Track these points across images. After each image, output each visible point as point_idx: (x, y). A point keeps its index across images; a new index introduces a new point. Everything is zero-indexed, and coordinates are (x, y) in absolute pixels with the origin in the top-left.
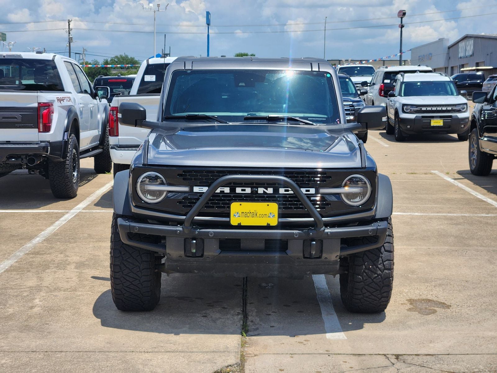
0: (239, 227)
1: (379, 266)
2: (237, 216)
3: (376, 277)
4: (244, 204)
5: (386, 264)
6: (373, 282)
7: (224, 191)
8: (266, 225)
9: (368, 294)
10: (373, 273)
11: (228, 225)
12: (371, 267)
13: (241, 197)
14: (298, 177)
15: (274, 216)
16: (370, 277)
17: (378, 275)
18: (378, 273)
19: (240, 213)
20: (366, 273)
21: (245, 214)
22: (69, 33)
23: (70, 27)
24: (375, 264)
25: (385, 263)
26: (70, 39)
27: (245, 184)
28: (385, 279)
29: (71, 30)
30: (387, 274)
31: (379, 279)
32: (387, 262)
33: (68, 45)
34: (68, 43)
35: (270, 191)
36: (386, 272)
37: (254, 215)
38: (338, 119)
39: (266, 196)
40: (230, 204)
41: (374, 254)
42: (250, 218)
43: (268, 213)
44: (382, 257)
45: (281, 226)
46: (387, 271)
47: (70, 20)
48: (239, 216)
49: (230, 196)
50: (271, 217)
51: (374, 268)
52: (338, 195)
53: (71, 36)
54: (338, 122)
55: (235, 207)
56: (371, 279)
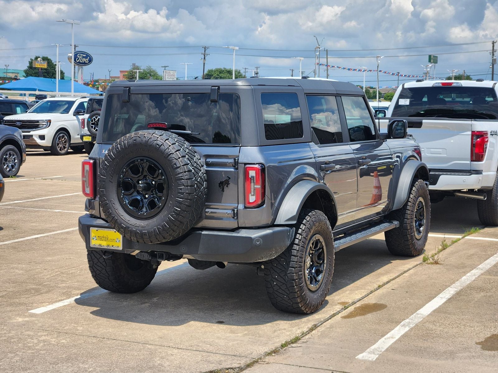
22: (493, 55)
23: (495, 49)
26: (494, 61)
29: (495, 52)
33: (491, 67)
34: (492, 65)
47: (495, 41)
53: (494, 58)
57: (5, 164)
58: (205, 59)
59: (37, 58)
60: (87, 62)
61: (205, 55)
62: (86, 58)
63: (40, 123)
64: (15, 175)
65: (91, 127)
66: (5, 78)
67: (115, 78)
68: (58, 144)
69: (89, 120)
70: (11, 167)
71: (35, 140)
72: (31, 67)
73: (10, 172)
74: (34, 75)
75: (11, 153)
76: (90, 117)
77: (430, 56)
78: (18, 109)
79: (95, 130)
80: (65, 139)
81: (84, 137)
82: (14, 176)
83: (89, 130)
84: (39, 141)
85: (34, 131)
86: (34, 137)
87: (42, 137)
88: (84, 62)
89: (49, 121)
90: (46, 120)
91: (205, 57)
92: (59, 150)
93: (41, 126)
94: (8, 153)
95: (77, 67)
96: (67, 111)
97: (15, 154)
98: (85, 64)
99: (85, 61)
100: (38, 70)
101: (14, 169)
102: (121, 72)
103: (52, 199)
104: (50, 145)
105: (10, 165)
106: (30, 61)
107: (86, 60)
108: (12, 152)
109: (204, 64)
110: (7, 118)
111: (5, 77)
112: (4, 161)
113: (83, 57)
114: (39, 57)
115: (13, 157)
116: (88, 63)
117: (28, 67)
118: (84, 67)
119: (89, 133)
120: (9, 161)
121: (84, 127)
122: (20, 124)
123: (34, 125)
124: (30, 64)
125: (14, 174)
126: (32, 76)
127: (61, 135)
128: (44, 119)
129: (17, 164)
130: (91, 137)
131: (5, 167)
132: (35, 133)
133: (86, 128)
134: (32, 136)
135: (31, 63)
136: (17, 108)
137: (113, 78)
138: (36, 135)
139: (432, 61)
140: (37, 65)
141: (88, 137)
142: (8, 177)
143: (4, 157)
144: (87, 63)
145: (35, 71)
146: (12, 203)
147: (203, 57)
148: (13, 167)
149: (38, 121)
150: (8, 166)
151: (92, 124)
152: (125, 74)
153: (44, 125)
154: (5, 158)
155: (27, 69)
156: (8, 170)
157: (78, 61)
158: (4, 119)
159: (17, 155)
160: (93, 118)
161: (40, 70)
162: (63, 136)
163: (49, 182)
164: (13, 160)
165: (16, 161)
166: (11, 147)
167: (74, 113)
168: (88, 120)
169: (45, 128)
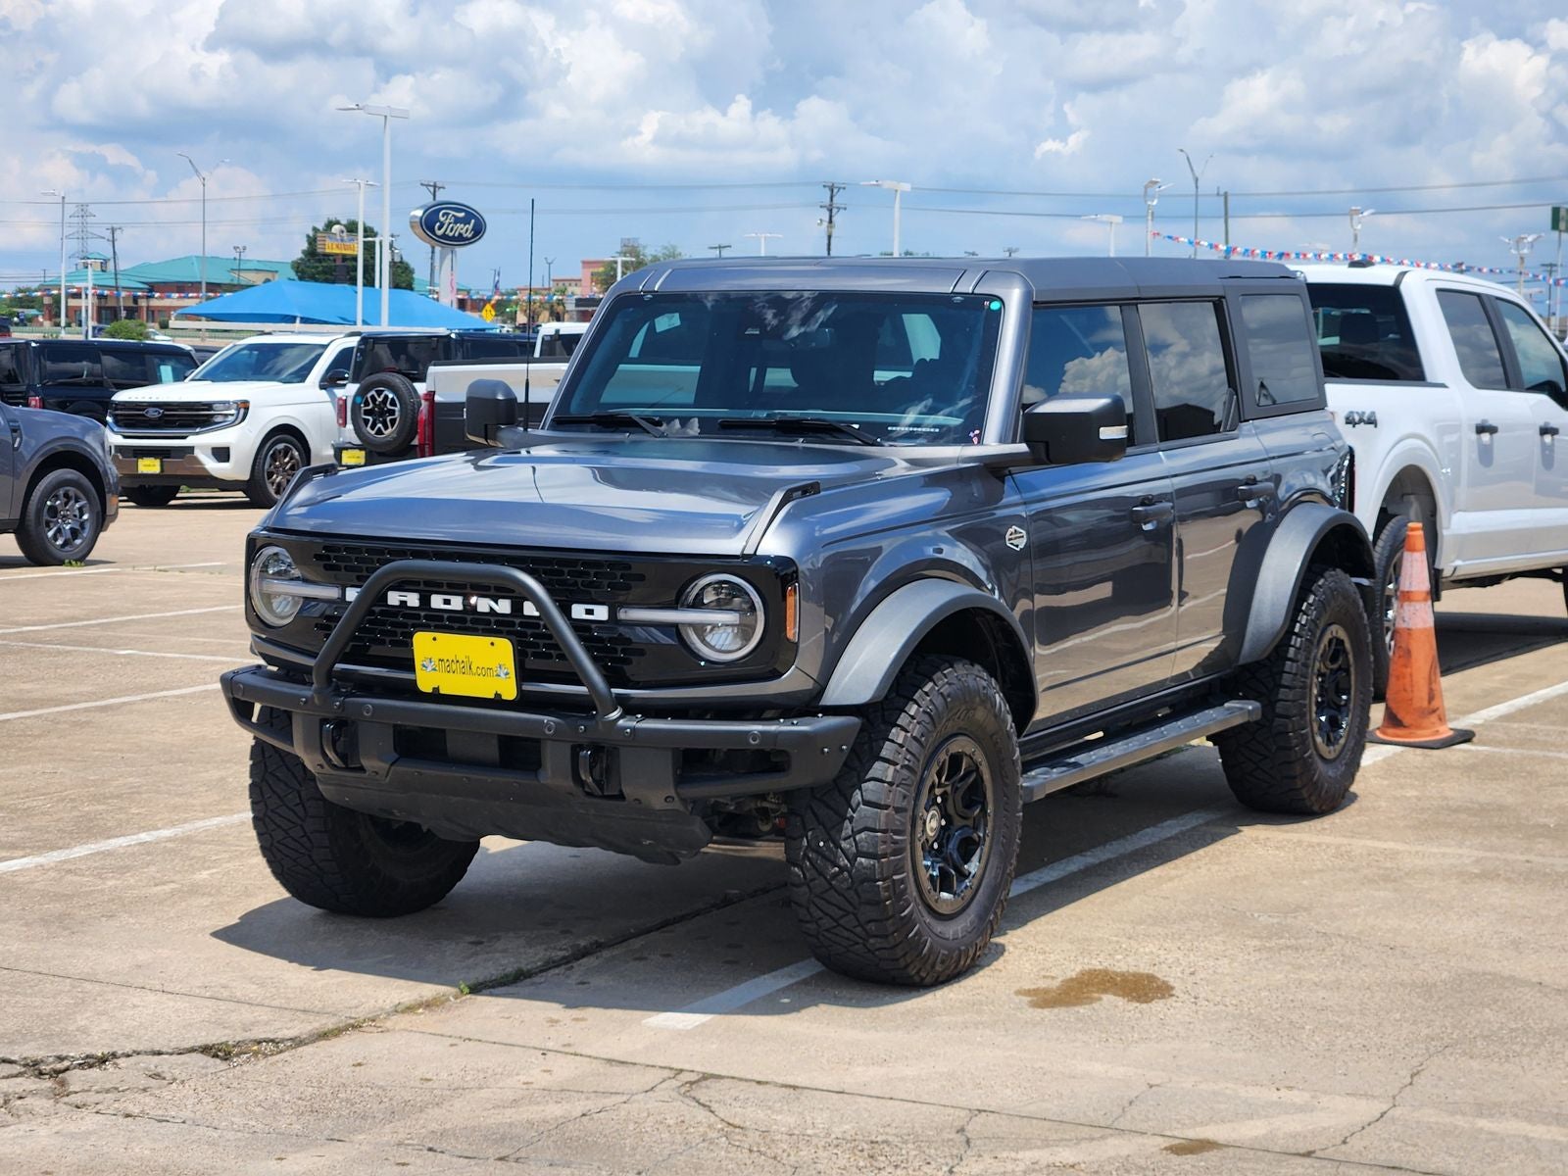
0: (436, 696)
1: (844, 844)
2: (429, 669)
3: (835, 875)
4: (444, 638)
5: (861, 840)
6: (832, 887)
7: (405, 602)
8: (492, 696)
9: (827, 923)
10: (828, 863)
11: (410, 691)
12: (821, 844)
13: (441, 619)
14: (588, 574)
15: (507, 674)
16: (821, 874)
17: (842, 869)
18: (842, 863)
19: (435, 660)
20: (809, 860)
21: (448, 665)
24: (832, 834)
25: (857, 838)
27: (450, 585)
28: (862, 882)
30: (864, 868)
31: (846, 880)
32: (863, 835)
35: (504, 607)
36: (861, 863)
37: (466, 667)
38: (977, 432)
39: (493, 619)
40: (411, 636)
41: (832, 809)
42: (458, 677)
43: (494, 666)
44: (851, 819)
45: (524, 702)
46: (863, 860)
48: (434, 669)
49: (418, 617)
50: (502, 675)
51: (828, 848)
52: (674, 629)
54: (975, 440)
55: (425, 645)
56: (825, 878)
57: (52, 525)
58: (831, 221)
59: (330, 225)
60: (469, 235)
61: (831, 211)
62: (465, 221)
63: (218, 410)
64: (82, 559)
65: (362, 424)
66: (235, 285)
67: (567, 283)
68: (270, 475)
69: (359, 400)
70: (69, 536)
71: (198, 462)
72: (312, 253)
73: (67, 548)
74: (323, 277)
75: (71, 494)
76: (361, 393)
77: (1556, 211)
78: (166, 371)
79: (373, 432)
80: (291, 458)
81: (345, 454)
82: (76, 561)
83: (358, 431)
84: (213, 466)
85: (197, 433)
86: (198, 453)
87: (222, 454)
88: (460, 234)
89: (244, 406)
90: (235, 402)
91: (831, 217)
92: (273, 492)
93: (219, 419)
94: (61, 492)
95: (438, 249)
96: (301, 375)
97: (81, 495)
98: (461, 240)
99: (463, 232)
100: (335, 261)
101: (78, 542)
102: (586, 264)
103: (138, 622)
104: (246, 476)
105: (68, 527)
106: (311, 234)
107: (466, 230)
108: (72, 491)
109: (830, 237)
110: (122, 396)
111: (236, 282)
112: (46, 517)
113: (457, 220)
114: (338, 223)
115: (77, 505)
116: (473, 237)
117: (304, 252)
118: (458, 250)
119: (357, 441)
120: (64, 516)
121: (345, 424)
122: (156, 415)
123: (198, 416)
124: (310, 243)
125: (78, 556)
126: (316, 280)
127: (281, 446)
128: (232, 398)
129: (88, 526)
130: (363, 453)
131: (50, 534)
132: (201, 441)
133: (350, 426)
134: (191, 449)
135: (312, 241)
136: (162, 368)
137: (561, 284)
138: (202, 447)
139: (1562, 225)
140: (330, 247)
141: (357, 452)
142: (61, 563)
143: (49, 503)
144: (467, 239)
145: (324, 264)
146: (12, 631)
147: (827, 219)
148: (75, 533)
149: (209, 406)
150: (59, 531)
151: (367, 413)
152: (596, 270)
153: (226, 415)
154: (50, 507)
155: (301, 259)
156: (60, 542)
157: (440, 233)
158: (113, 398)
159: (88, 499)
160: (369, 395)
161: (339, 263)
162: (286, 451)
163: (173, 578)
164: (77, 513)
165: (85, 517)
166: (69, 476)
167: (322, 380)
168: (354, 403)
169: (232, 424)
